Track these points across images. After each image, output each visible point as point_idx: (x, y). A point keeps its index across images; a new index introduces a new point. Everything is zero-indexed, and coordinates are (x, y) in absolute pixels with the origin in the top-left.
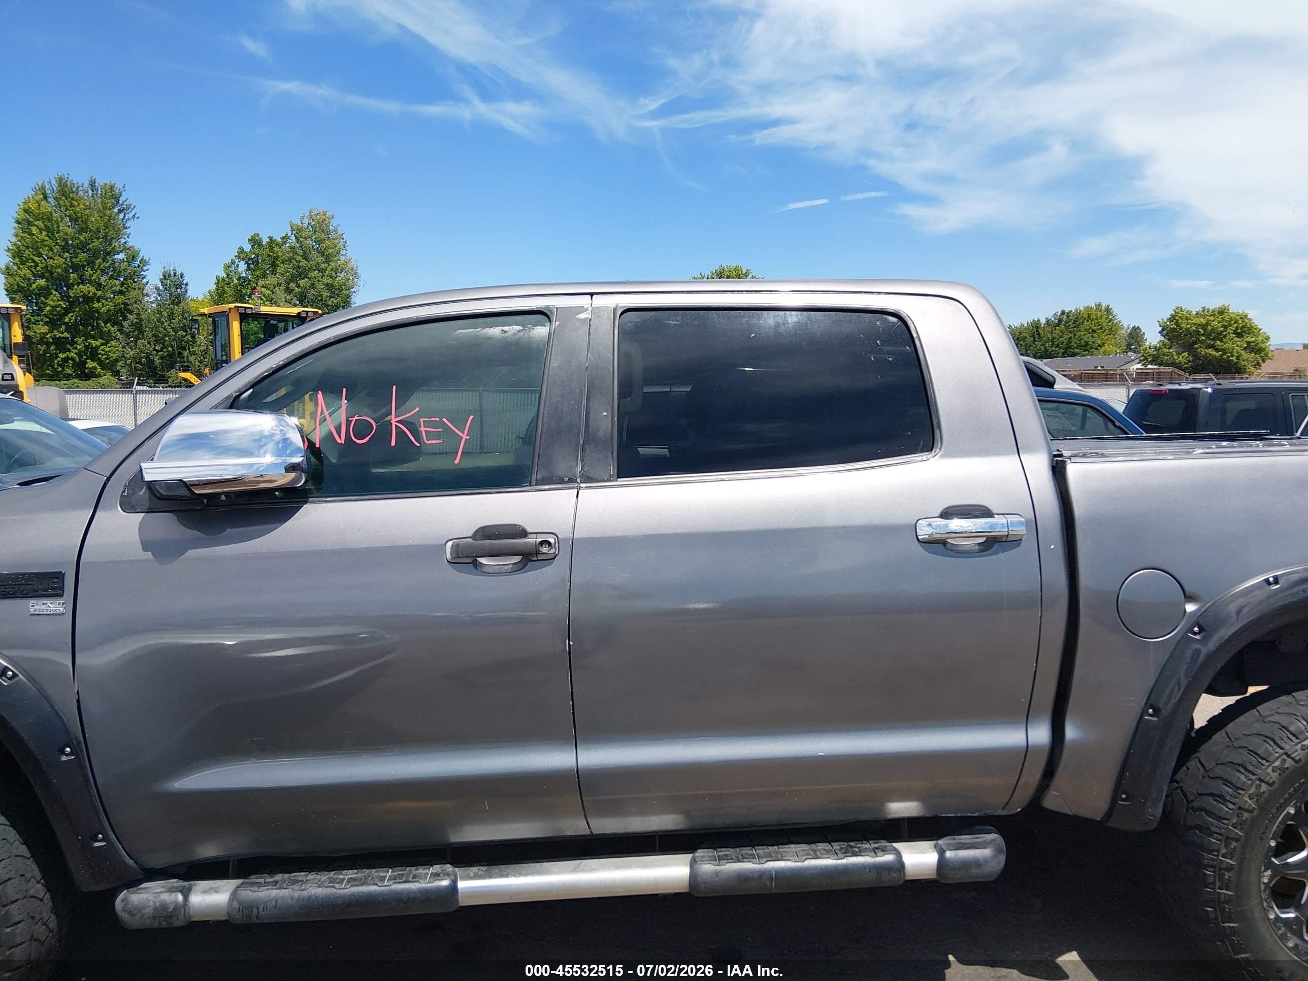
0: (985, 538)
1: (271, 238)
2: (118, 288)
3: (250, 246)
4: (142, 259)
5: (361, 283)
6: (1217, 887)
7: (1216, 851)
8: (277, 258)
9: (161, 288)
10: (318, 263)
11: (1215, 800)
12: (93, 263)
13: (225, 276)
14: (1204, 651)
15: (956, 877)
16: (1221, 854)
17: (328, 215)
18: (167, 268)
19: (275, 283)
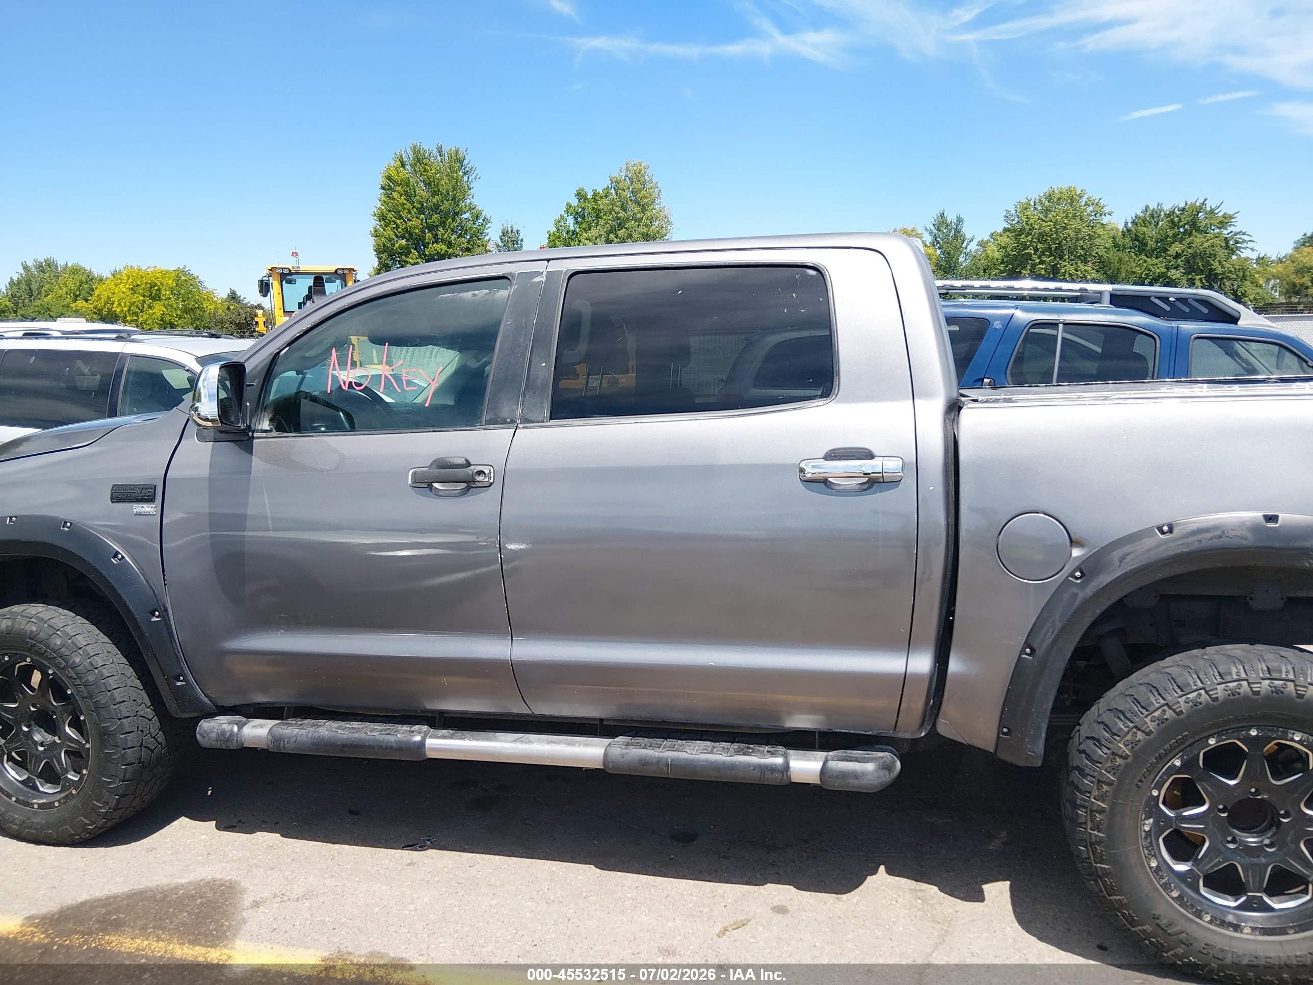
0: (867, 479)
1: (594, 191)
2: (465, 245)
3: (577, 201)
4: (485, 218)
5: (673, 231)
6: (1089, 827)
7: (1089, 793)
8: (600, 211)
9: (501, 244)
10: (635, 214)
11: (1095, 744)
12: (444, 222)
13: (555, 229)
14: (1081, 595)
15: (836, 785)
16: (1092, 797)
17: (643, 165)
18: (505, 226)
19: (597, 235)
